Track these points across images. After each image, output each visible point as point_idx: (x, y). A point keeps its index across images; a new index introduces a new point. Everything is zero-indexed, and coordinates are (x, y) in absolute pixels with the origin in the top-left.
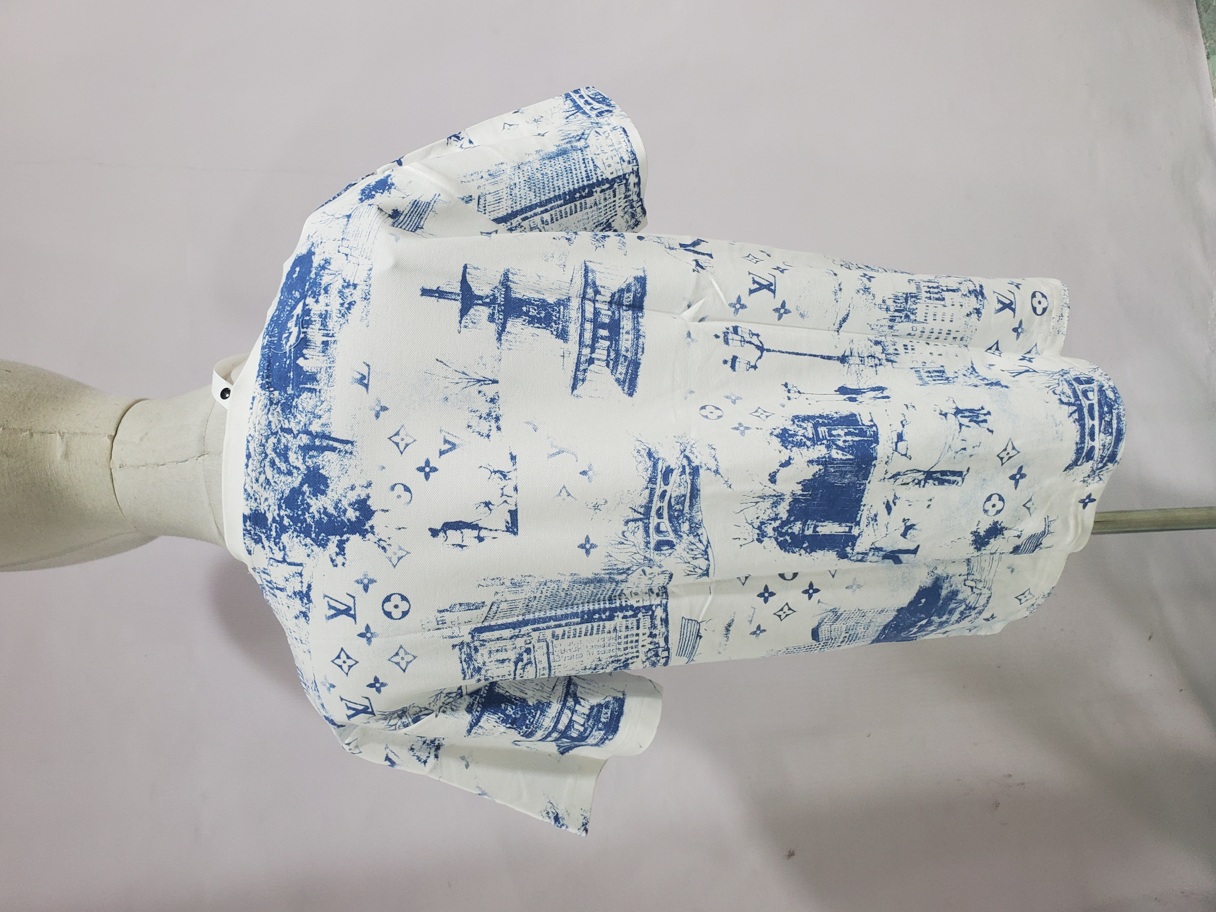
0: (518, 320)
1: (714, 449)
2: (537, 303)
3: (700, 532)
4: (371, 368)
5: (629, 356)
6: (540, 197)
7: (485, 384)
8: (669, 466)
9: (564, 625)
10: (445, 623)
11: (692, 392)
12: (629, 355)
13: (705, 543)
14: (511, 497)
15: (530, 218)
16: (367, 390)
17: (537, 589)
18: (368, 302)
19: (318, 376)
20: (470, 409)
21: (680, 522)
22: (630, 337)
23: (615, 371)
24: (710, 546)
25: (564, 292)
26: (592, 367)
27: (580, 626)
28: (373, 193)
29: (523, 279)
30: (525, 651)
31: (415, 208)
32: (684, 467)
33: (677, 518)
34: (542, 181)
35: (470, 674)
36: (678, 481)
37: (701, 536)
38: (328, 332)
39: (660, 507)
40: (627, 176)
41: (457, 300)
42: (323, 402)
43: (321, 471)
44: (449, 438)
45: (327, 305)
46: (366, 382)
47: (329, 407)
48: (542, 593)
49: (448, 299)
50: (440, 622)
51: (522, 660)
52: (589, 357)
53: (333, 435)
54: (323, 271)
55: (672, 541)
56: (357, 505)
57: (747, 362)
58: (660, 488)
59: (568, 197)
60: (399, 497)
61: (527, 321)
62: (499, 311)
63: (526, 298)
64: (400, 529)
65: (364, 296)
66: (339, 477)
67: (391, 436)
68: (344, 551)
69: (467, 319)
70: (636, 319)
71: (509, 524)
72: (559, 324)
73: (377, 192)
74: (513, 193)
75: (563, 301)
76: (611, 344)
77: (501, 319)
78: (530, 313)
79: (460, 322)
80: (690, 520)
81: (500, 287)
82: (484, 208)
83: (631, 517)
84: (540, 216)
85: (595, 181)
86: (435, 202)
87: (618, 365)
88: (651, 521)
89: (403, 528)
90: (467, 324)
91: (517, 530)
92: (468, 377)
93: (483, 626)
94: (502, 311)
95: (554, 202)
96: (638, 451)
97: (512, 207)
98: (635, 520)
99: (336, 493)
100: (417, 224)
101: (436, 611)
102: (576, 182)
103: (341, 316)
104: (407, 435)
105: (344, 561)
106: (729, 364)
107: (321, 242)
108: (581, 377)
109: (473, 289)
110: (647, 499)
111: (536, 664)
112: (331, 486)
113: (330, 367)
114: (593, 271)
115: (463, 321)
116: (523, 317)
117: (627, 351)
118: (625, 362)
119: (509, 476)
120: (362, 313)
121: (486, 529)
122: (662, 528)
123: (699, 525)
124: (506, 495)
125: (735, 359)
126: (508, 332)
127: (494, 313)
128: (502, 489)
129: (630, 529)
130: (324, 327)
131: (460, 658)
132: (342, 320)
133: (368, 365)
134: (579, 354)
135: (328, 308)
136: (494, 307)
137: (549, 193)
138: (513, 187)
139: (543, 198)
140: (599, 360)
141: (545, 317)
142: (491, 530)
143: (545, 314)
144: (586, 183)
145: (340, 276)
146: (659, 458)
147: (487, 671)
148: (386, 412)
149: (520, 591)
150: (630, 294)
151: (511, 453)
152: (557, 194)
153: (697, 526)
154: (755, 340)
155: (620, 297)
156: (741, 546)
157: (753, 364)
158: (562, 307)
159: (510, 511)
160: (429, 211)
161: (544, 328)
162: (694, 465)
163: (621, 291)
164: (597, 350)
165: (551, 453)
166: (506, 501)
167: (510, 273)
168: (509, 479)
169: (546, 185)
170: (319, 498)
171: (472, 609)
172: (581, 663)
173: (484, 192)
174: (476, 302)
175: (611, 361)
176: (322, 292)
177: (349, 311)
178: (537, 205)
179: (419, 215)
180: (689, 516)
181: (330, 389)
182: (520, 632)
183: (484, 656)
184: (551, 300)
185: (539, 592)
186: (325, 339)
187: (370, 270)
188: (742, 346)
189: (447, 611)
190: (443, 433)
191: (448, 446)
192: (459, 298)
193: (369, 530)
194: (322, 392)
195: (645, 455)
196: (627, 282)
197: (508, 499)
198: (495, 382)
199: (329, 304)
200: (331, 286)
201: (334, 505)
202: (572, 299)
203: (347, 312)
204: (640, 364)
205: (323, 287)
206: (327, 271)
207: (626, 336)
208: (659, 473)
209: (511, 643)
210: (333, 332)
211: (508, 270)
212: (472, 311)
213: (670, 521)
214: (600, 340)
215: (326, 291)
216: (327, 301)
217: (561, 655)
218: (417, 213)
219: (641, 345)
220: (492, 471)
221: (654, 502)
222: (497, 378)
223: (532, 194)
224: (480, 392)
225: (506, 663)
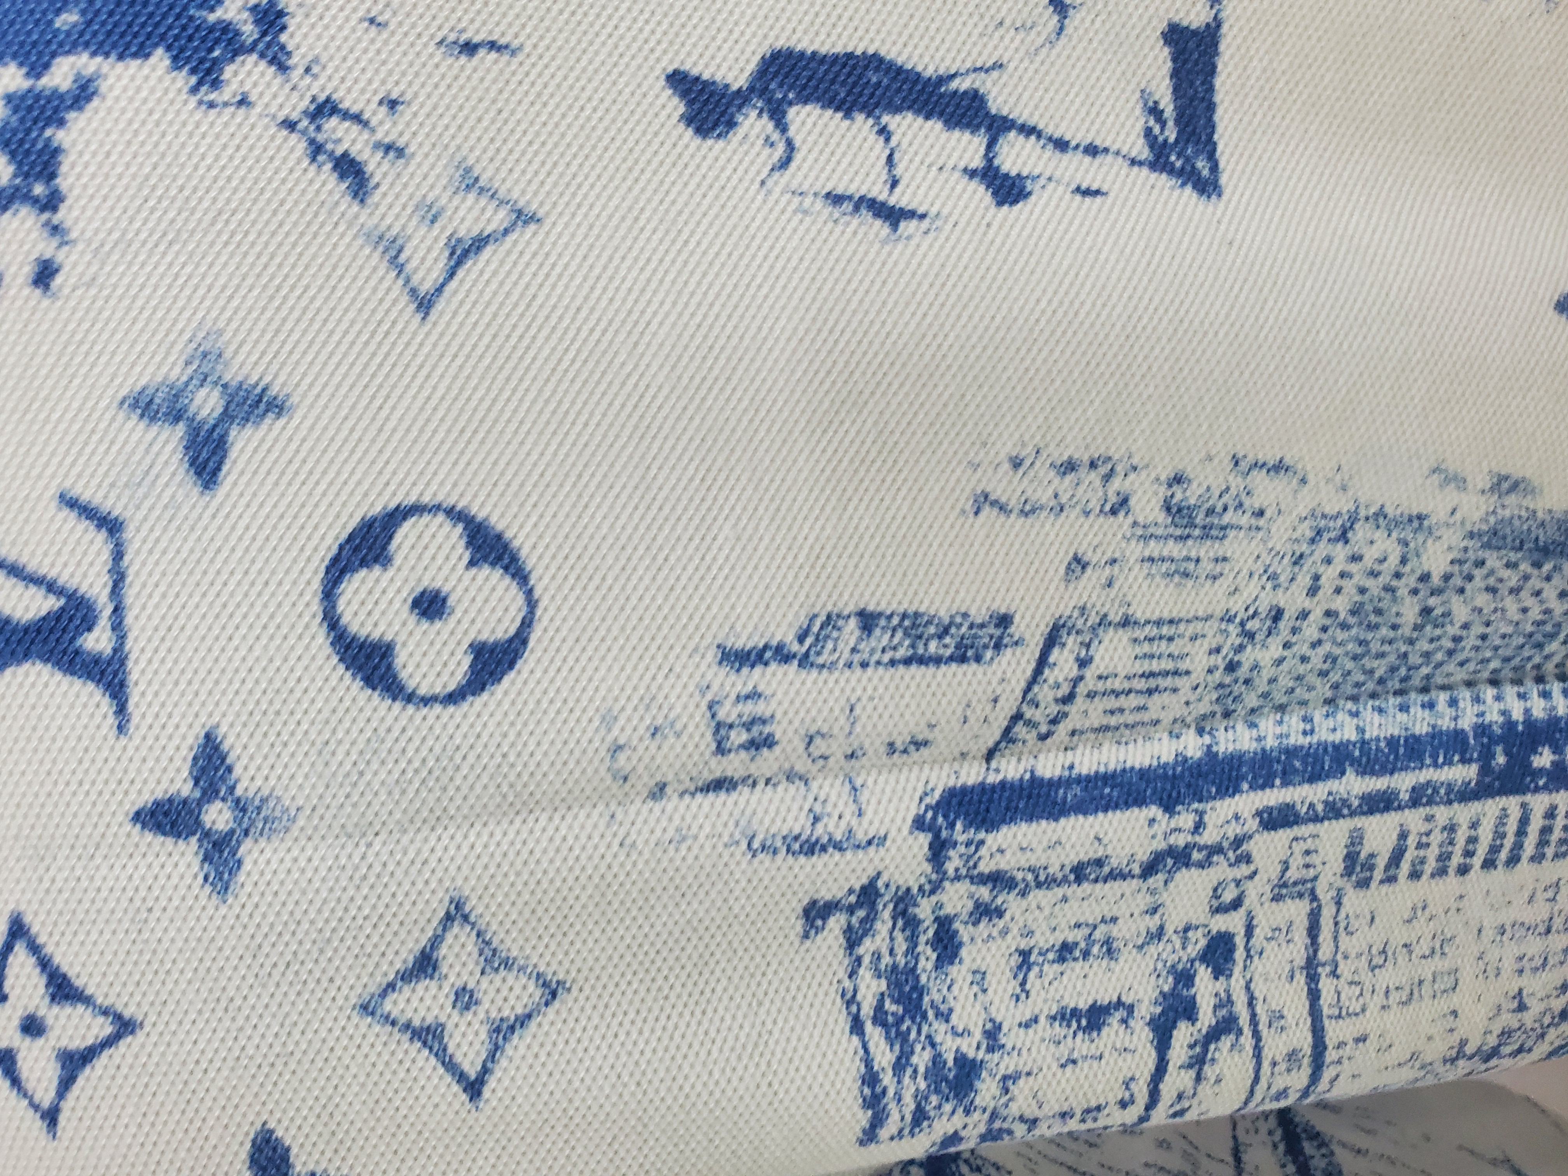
9: (1405, 796)
10: (769, 742)
17: (1298, 560)
27: (1475, 807)
30: (1206, 956)
35: (909, 1105)
48: (1313, 591)
50: (738, 737)
51: (1189, 1012)
64: (469, 48)
68: (48, 171)
71: (1163, 124)
89: (493, 46)
91: (1214, 168)
93: (993, 779)
101: (712, 655)
105: (46, 248)
111: (1257, 1035)
121: (1029, 131)
131: (851, 1000)
142: (1061, 145)
147: (1007, 1081)
149: (1207, 566)
171: (938, 661)
172: (1450, 1021)
182: (1199, 826)
183: (991, 982)
185: (1304, 580)
189: (783, 655)
193: (249, 30)
209: (1144, 901)
217: (1366, 977)
225: (1113, 1027)
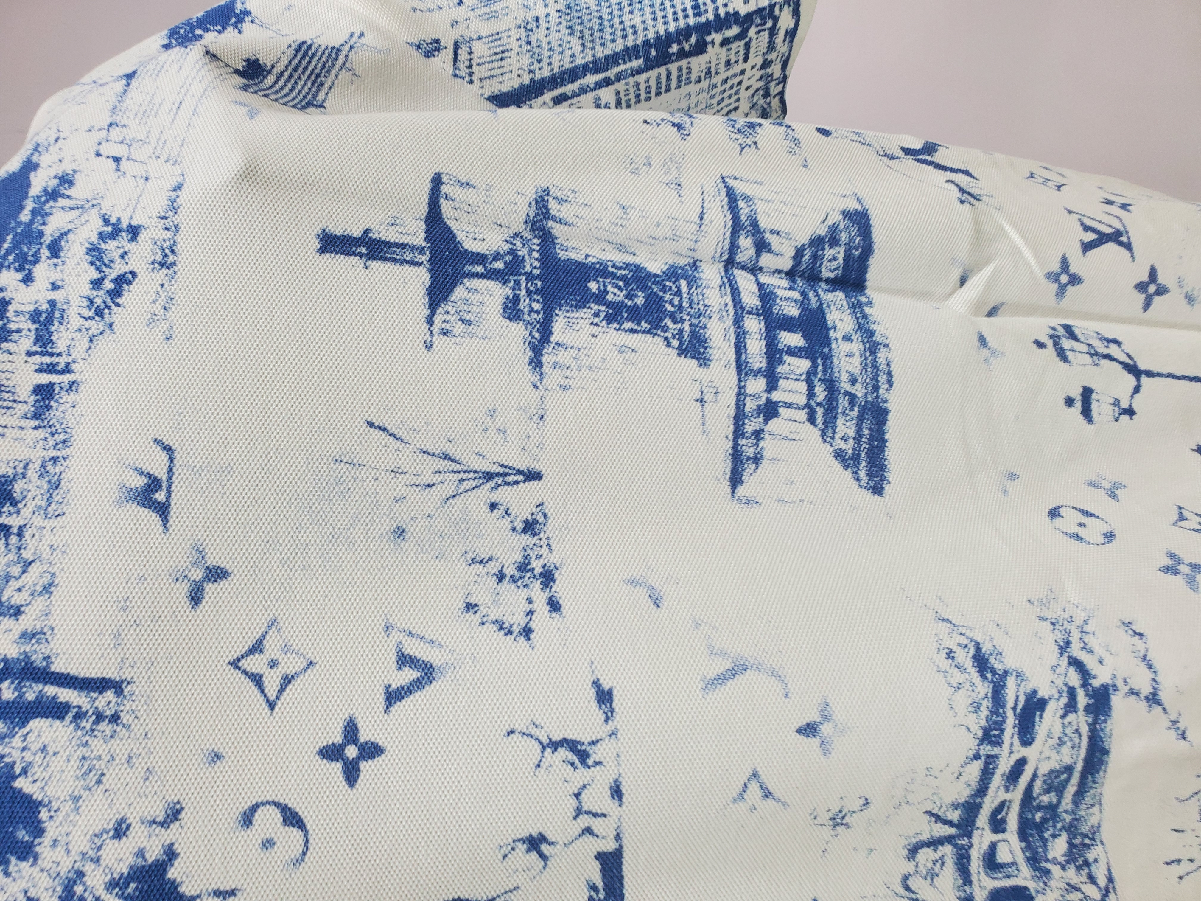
0: (581, 313)
1: (1141, 634)
2: (623, 272)
3: (1091, 856)
4: (177, 456)
5: (860, 395)
6: (593, 48)
7: (507, 484)
8: (1035, 692)
11: (1013, 476)
12: (859, 390)
13: (1102, 881)
14: (604, 815)
15: (572, 97)
16: (165, 520)
18: (170, 272)
19: (18, 487)
20: (470, 556)
21: (1046, 835)
22: (856, 347)
23: (829, 433)
24: (1114, 889)
25: (683, 246)
26: (774, 425)
28: (198, 32)
29: (584, 212)
31: (303, 57)
32: (1072, 692)
33: (1040, 827)
34: (598, 14)
36: (1057, 731)
37: (1093, 868)
38: (55, 360)
39: (1002, 804)
40: (777, 12)
41: (420, 264)
42: (28, 564)
43: (20, 783)
44: (413, 648)
45: (55, 287)
46: (160, 496)
47: (46, 580)
49: (394, 260)
52: (764, 399)
53: (58, 666)
54: (51, 203)
55: (1026, 888)
56: (133, 885)
57: (1112, 401)
58: (1011, 753)
59: (653, 53)
60: (268, 844)
61: (602, 315)
62: (529, 293)
63: (594, 260)
65: (159, 258)
66: (76, 799)
67: (238, 654)
69: (447, 313)
70: (857, 308)
72: (682, 321)
73: (207, 30)
74: (533, 38)
75: (682, 268)
76: (814, 366)
77: (537, 312)
78: (610, 297)
79: (430, 321)
80: (1072, 829)
81: (526, 234)
82: (467, 71)
83: (925, 837)
84: (594, 93)
85: (711, 17)
86: (352, 48)
87: (835, 418)
88: (975, 840)
90: (448, 326)
92: (458, 467)
94: (537, 291)
95: (625, 63)
96: (950, 655)
97: (531, 71)
98: (934, 843)
99: (68, 851)
100: (310, 97)
102: (670, 17)
103: (91, 314)
104: (286, 649)
106: (1078, 405)
107: (57, 140)
108: (749, 452)
109: (460, 236)
110: (974, 785)
112: (52, 830)
113: (55, 460)
114: (747, 198)
115: (438, 319)
116: (592, 305)
117: (854, 381)
118: (852, 410)
119: (596, 754)
120: (154, 302)
122: (1003, 856)
123: (1093, 836)
124: (588, 813)
125: (1087, 393)
126: (558, 344)
127: (516, 298)
128: (577, 795)
129: (921, 868)
130: (44, 345)
132: (96, 326)
133: (168, 449)
134: (739, 394)
135: (57, 295)
136: (517, 283)
137: (613, 41)
138: (532, 25)
139: (601, 53)
140: (788, 406)
141: (646, 305)
143: (647, 298)
144: (692, 21)
145: (94, 212)
146: (1006, 673)
148: (222, 583)
150: (838, 249)
151: (596, 683)
152: (630, 43)
153: (1087, 841)
154: (1113, 350)
155: (815, 257)
156: (1181, 878)
157: (1125, 405)
158: (683, 283)
159: (600, 856)
160: (337, 66)
161: (649, 332)
162: (1096, 683)
163: (817, 242)
164: (782, 382)
165: (711, 675)
166: (588, 830)
167: (551, 199)
168: (597, 763)
169: (606, 23)
170: (12, 868)
173: (467, 34)
174: (467, 268)
175: (818, 409)
176: (45, 252)
177: (119, 300)
178: (586, 69)
179: (313, 77)
180: (1068, 818)
181: (54, 522)
184: (655, 267)
186: (45, 379)
187: (178, 187)
188: (1096, 365)
190: (396, 636)
191: (409, 675)
192: (424, 258)
194: (27, 535)
195: (969, 664)
196: (830, 222)
197: (597, 825)
198: (533, 476)
199: (60, 283)
200: (71, 236)
201: (59, 889)
202: (703, 266)
203: (110, 303)
204: (886, 412)
205: (48, 242)
206: (62, 202)
207: (845, 347)
208: (1010, 714)
210: (70, 359)
211: (546, 191)
212: (459, 292)
213: (1023, 835)
214: (786, 358)
215: (55, 250)
216: (55, 276)
218: (308, 73)
219: (883, 367)
220: (545, 741)
221: (991, 792)
222: (537, 467)
223: (576, 43)
224: (493, 506)
